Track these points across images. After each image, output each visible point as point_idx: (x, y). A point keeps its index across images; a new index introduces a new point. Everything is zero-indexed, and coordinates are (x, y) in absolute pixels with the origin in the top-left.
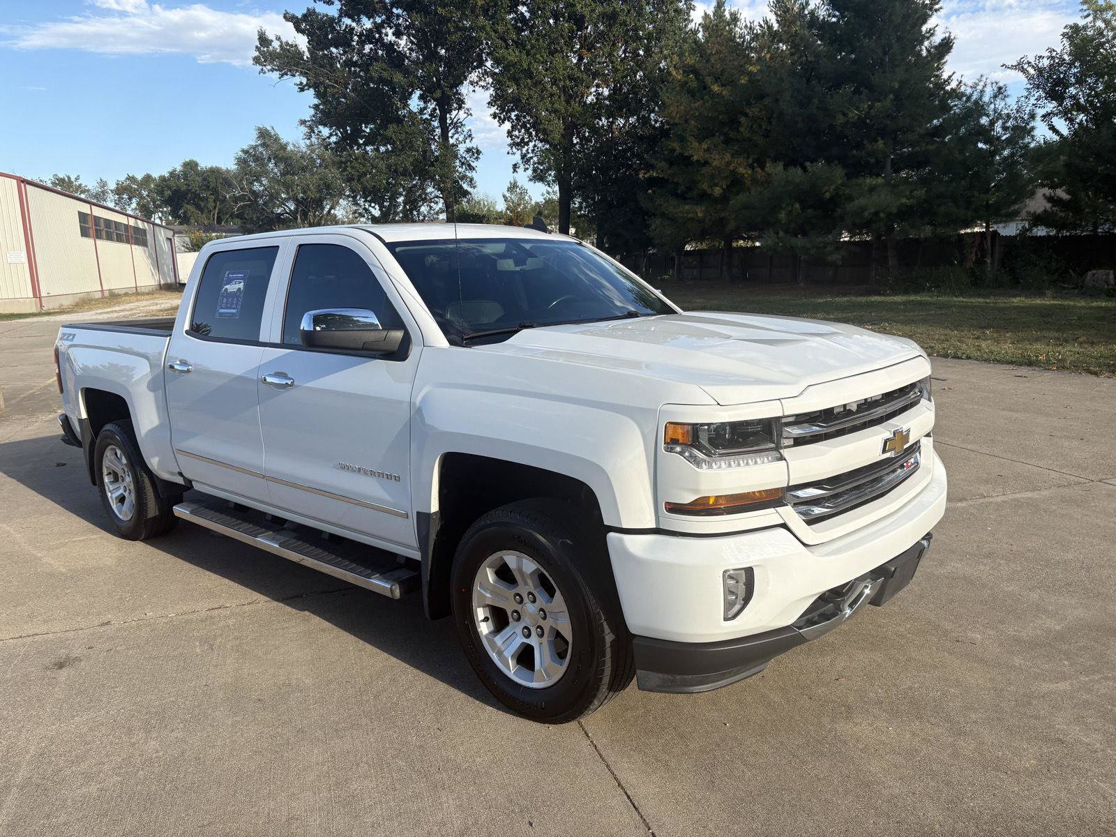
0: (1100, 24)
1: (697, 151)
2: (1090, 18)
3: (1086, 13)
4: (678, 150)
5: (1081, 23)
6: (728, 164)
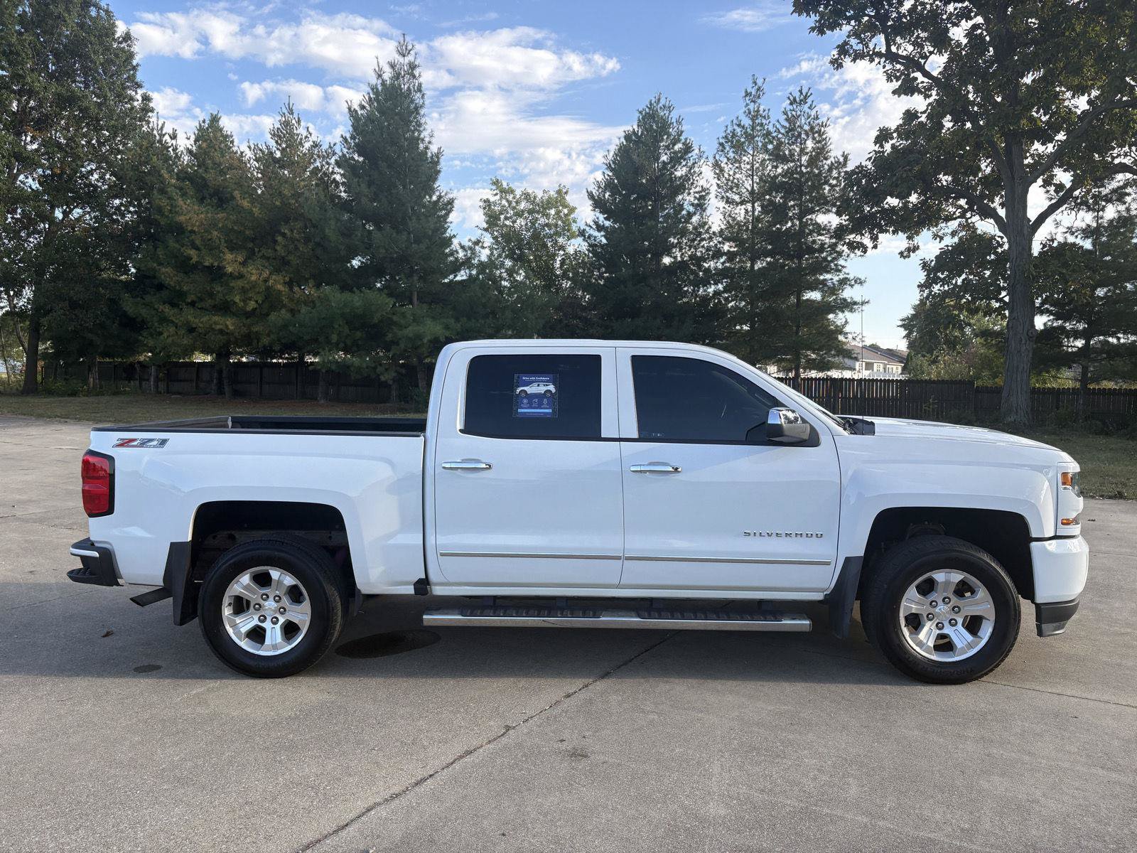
0: (504, 202)
1: (231, 262)
2: (498, 197)
3: (495, 192)
4: (195, 259)
5: (492, 199)
6: (266, 281)
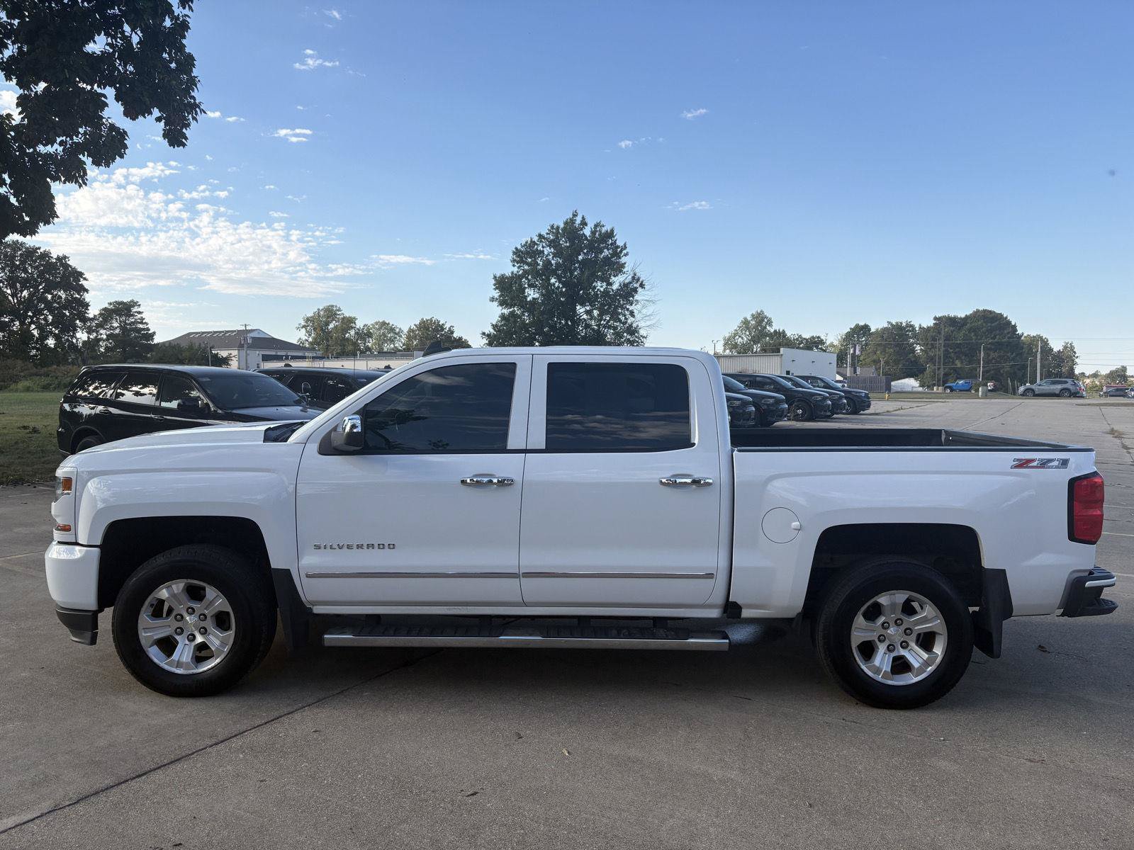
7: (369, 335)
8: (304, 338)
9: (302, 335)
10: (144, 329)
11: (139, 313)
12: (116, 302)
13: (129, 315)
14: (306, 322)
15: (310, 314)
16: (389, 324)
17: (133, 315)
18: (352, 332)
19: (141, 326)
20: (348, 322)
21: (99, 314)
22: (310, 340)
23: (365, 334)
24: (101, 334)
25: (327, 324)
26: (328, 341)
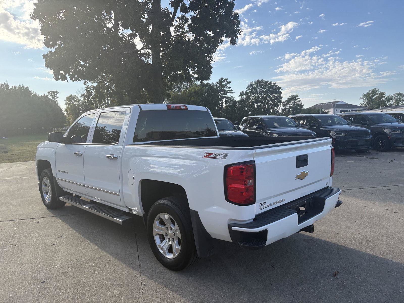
7: (392, 99)
8: (363, 103)
9: (362, 101)
10: (300, 104)
11: (299, 98)
12: (292, 96)
13: (296, 100)
14: (364, 96)
15: (365, 93)
16: (402, 93)
17: (297, 100)
18: (384, 99)
19: (299, 103)
20: (382, 94)
21: (287, 100)
22: (365, 103)
23: (389, 99)
24: (287, 107)
25: (373, 96)
26: (372, 103)
